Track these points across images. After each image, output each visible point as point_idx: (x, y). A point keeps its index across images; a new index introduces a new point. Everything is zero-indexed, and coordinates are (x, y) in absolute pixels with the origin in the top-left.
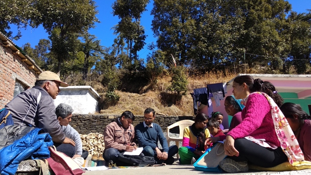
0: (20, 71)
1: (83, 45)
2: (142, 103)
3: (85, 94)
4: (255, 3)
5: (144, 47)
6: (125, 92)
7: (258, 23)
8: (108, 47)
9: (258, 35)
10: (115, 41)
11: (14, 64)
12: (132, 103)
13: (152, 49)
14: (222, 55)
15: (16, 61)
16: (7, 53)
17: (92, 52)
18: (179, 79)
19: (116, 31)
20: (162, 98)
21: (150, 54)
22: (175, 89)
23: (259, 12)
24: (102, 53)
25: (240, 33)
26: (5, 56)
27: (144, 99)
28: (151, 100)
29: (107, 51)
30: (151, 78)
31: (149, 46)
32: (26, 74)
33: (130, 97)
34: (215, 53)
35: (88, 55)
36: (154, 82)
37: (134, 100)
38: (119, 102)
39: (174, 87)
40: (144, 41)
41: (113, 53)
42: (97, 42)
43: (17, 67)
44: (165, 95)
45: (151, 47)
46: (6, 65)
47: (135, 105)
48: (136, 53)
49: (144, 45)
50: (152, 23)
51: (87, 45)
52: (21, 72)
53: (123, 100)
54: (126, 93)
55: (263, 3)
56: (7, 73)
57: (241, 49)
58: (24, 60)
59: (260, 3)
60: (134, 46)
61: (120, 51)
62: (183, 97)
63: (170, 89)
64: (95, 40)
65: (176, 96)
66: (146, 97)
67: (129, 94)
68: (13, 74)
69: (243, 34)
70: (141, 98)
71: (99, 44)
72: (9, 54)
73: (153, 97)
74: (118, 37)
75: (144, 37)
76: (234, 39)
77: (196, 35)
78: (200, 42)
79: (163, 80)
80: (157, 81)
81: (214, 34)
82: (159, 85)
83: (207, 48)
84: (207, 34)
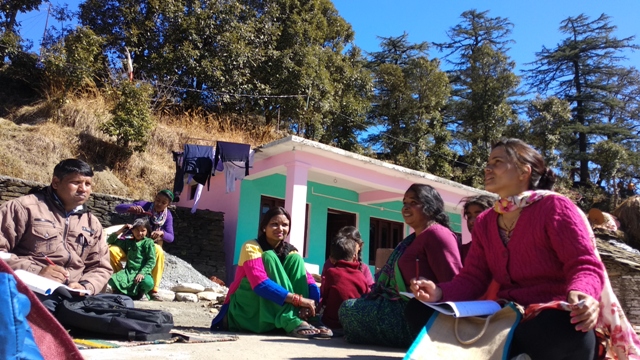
4: (303, 4)
7: (301, 45)
9: (297, 68)
13: (62, 19)
20: (81, 148)
21: (54, 28)
22: (120, 134)
23: (307, 26)
25: (266, 53)
27: (30, 139)
28: (52, 146)
30: (49, 89)
31: (55, 10)
39: (119, 128)
44: (89, 142)
45: (62, 15)
48: (14, 15)
55: (316, 11)
57: (263, 87)
59: (311, 9)
62: (135, 155)
63: (106, 130)
65: (118, 149)
69: (272, 57)
70: (20, 136)
73: (57, 141)
76: (255, 60)
77: (182, 25)
78: (186, 43)
79: (82, 104)
80: (64, 102)
81: (219, 37)
82: (67, 112)
83: (198, 61)
84: (205, 33)
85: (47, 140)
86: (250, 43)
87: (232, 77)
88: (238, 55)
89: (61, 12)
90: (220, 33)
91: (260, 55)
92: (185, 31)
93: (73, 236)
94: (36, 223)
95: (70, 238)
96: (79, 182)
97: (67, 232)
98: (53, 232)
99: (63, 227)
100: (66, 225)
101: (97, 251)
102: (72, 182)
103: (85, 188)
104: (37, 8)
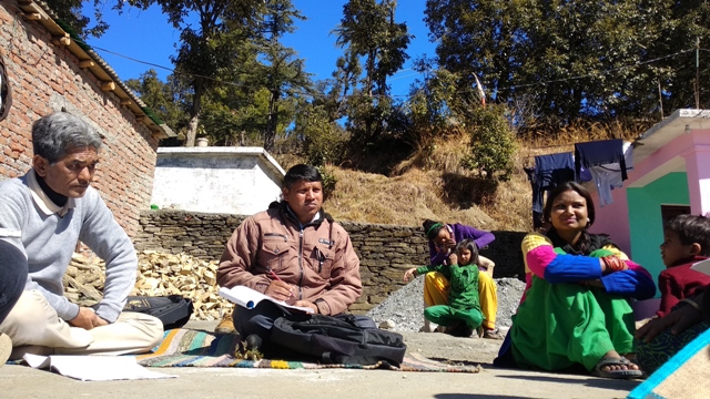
0: (74, 93)
1: (265, 71)
2: (391, 197)
3: (251, 167)
5: (403, 66)
6: (350, 171)
8: (323, 80)
10: (340, 63)
11: (57, 71)
12: (367, 197)
13: (423, 69)
14: (608, 85)
15: (63, 63)
16: (34, 39)
17: (285, 87)
18: (492, 139)
19: (342, 40)
20: (445, 188)
21: (418, 81)
22: (480, 165)
24: (308, 90)
25: (660, 27)
26: (27, 46)
27: (397, 188)
28: (417, 191)
29: (322, 87)
30: (419, 140)
31: (416, 64)
32: (95, 103)
33: (363, 182)
34: (588, 78)
35: (276, 95)
36: (426, 149)
37: (374, 190)
38: (335, 192)
39: (477, 160)
40: (406, 51)
41: (334, 92)
42: (298, 64)
43: (66, 79)
44: (452, 181)
45: (422, 66)
46: (30, 68)
47: (374, 200)
48: (384, 80)
49: (404, 61)
50: (425, 8)
51: (276, 69)
52: (80, 97)
53: (344, 189)
54: (354, 173)
56: (36, 91)
57: (662, 70)
58: (85, 65)
60: (380, 64)
61: (351, 87)
62: (502, 186)
63: (466, 165)
64: (293, 58)
65: (482, 182)
66: (403, 183)
67: (361, 174)
68: (54, 96)
69: (670, 29)
70: (389, 186)
71: (303, 69)
72: (40, 42)
73: (422, 185)
74: (346, 55)
75: (404, 42)
76: (644, 43)
77: (540, 31)
78: (549, 50)
79: (449, 146)
80: (432, 148)
81: (590, 30)
82: (437, 158)
83: (568, 66)
84: (570, 30)
85: (413, 186)
86: (633, 23)
87: (614, 72)
88: (617, 43)
89: (422, 63)
90: (590, 24)
91: (650, 32)
92: (546, 36)
93: (309, 250)
94: (266, 238)
95: (306, 252)
96: (306, 190)
97: (302, 246)
98: (284, 246)
99: (297, 240)
100: (301, 238)
101: (342, 266)
102: (299, 192)
103: (313, 195)
104: (401, 68)
